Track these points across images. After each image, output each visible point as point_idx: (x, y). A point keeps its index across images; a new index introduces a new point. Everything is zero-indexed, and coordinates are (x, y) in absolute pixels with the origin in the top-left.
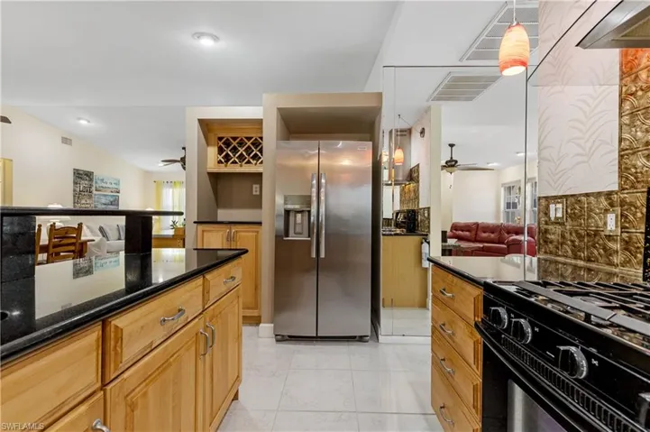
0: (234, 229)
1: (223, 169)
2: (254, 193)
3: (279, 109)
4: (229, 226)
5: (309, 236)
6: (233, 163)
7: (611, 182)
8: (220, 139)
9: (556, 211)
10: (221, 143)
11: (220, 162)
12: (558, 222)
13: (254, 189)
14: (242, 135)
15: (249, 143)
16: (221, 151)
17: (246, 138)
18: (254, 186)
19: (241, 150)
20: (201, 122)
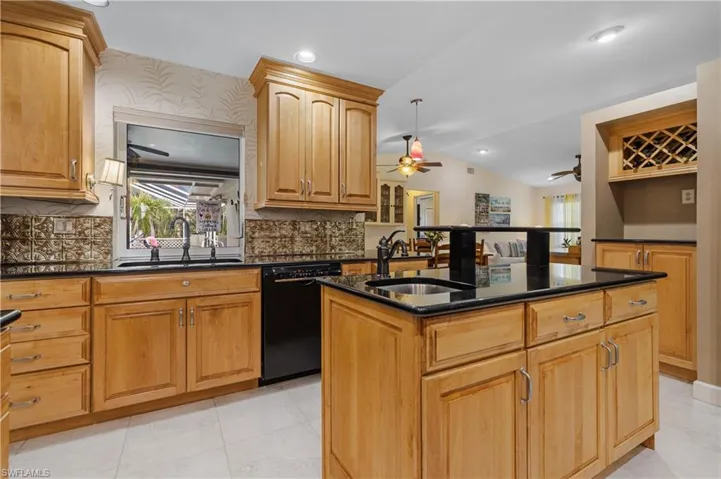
0: (650, 249)
1: (631, 175)
2: (684, 202)
4: (641, 246)
6: (646, 166)
8: (626, 140)
10: (627, 145)
11: (626, 168)
13: (683, 197)
14: (661, 127)
15: (673, 136)
16: (627, 154)
17: (669, 130)
18: (684, 192)
19: (660, 148)
20: (600, 127)
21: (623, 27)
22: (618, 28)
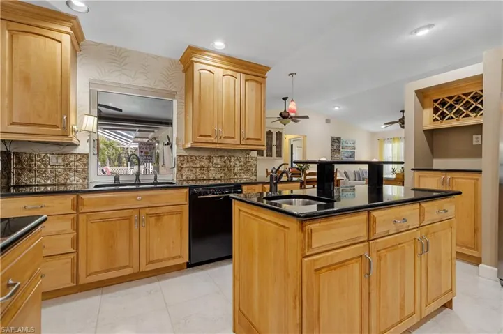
0: (449, 176)
1: (438, 125)
2: (474, 143)
4: (444, 173)
6: (449, 118)
8: (435, 101)
10: (436, 105)
11: (435, 120)
13: (474, 140)
14: (459, 93)
15: (467, 99)
16: (436, 111)
17: (464, 94)
18: (474, 137)
19: (458, 106)
20: (418, 92)
21: (434, 25)
22: (430, 26)
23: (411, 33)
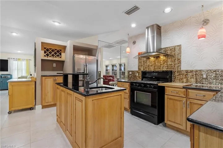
0: (56, 78)
1: (46, 58)
2: (54, 66)
3: (74, 46)
4: (54, 77)
5: (83, 78)
6: (50, 57)
7: (137, 70)
8: (45, 48)
9: (131, 73)
10: (45, 50)
11: (45, 56)
12: (131, 74)
13: (54, 65)
14: (53, 48)
15: (56, 51)
16: (45, 52)
17: (55, 49)
18: (54, 64)
19: (53, 53)
20: (42, 43)
21: (60, 23)
22: (59, 23)
23: (53, 21)
